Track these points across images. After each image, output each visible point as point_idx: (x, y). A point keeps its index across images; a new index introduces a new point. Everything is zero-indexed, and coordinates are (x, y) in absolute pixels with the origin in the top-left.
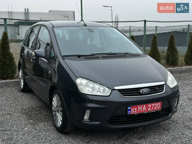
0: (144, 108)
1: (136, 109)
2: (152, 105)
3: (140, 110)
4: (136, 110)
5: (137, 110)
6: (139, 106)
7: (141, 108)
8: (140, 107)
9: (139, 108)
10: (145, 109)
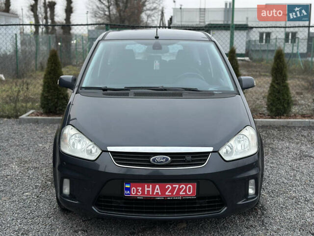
0: (157, 190)
1: (140, 189)
2: (174, 186)
3: (148, 191)
4: (139, 191)
5: (143, 190)
6: (146, 185)
7: (150, 189)
8: (148, 187)
9: (146, 189)
10: (159, 191)
